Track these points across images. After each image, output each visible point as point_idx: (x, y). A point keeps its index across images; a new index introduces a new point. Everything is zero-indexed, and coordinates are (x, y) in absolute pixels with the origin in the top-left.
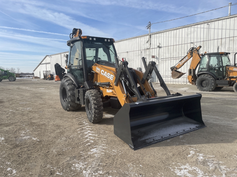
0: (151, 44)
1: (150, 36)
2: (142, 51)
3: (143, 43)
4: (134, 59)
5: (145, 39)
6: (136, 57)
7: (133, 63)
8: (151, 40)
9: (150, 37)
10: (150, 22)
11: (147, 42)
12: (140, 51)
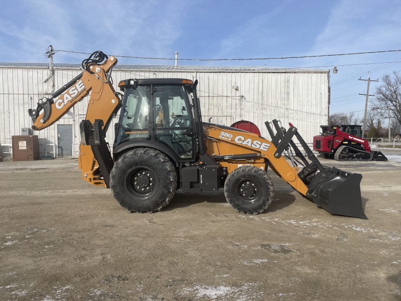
0: (54, 86)
1: (53, 71)
2: (32, 96)
3: (35, 82)
4: (12, 111)
5: (40, 75)
6: (16, 107)
7: (7, 119)
8: (54, 79)
9: (53, 74)
10: (51, 46)
11: (45, 82)
12: (26, 96)
